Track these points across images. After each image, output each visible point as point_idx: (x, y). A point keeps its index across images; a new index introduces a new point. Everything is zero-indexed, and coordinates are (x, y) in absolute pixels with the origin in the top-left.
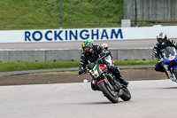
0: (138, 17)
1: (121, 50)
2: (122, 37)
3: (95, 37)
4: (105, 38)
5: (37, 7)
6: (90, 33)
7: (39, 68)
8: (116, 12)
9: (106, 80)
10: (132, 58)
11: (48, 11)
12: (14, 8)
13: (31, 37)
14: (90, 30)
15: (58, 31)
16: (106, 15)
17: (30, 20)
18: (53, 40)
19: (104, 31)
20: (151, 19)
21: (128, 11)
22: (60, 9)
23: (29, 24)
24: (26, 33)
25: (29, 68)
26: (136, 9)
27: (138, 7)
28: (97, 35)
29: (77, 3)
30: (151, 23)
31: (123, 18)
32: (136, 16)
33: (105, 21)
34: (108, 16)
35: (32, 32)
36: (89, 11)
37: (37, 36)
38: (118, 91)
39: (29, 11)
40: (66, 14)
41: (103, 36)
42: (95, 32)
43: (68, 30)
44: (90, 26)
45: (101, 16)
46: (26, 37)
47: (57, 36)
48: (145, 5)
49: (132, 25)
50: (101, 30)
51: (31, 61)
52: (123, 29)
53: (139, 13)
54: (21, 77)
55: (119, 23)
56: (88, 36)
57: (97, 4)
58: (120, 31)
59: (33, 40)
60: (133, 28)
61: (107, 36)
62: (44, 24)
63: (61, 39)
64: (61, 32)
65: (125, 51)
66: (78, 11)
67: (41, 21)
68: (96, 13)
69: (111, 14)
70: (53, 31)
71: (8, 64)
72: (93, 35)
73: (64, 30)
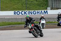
0: (53, 6)
1: (47, 18)
2: (47, 13)
3: (38, 13)
4: (41, 14)
5: (18, 3)
6: (36, 12)
7: (19, 24)
8: (45, 5)
9: (33, 29)
10: (51, 21)
11: (22, 4)
12: (10, 3)
13: (16, 13)
14: (36, 11)
15: (25, 11)
16: (42, 6)
17: (16, 8)
18: (24, 14)
19: (41, 11)
20: (58, 7)
21: (50, 4)
22: (26, 4)
23: (15, 9)
24: (14, 12)
25: (16, 24)
26: (52, 4)
27: (53, 3)
28: (39, 13)
29: (32, 1)
30: (58, 9)
31: (48, 7)
32: (52, 6)
33: (42, 8)
34: (43, 6)
35: (16, 11)
36: (36, 4)
37: (18, 13)
38: (38, 33)
39: (16, 4)
40: (28, 6)
41: (41, 13)
42: (38, 12)
43: (29, 11)
44: (36, 10)
45: (40, 6)
46: (14, 13)
47: (25, 13)
48: (55, 2)
49: (51, 9)
50: (40, 11)
51: (16, 22)
52: (48, 11)
53: (53, 5)
54: (13, 27)
55: (46, 9)
56: (36, 13)
57: (39, 2)
58: (47, 11)
59: (17, 15)
60: (51, 10)
61: (42, 13)
62: (20, 9)
63: (26, 14)
64: (26, 12)
65: (49, 18)
66: (32, 4)
67: (20, 8)
68: (38, 5)
69: (44, 6)
70: (24, 11)
71: (8, 23)
72: (37, 13)
73: (28, 11)
